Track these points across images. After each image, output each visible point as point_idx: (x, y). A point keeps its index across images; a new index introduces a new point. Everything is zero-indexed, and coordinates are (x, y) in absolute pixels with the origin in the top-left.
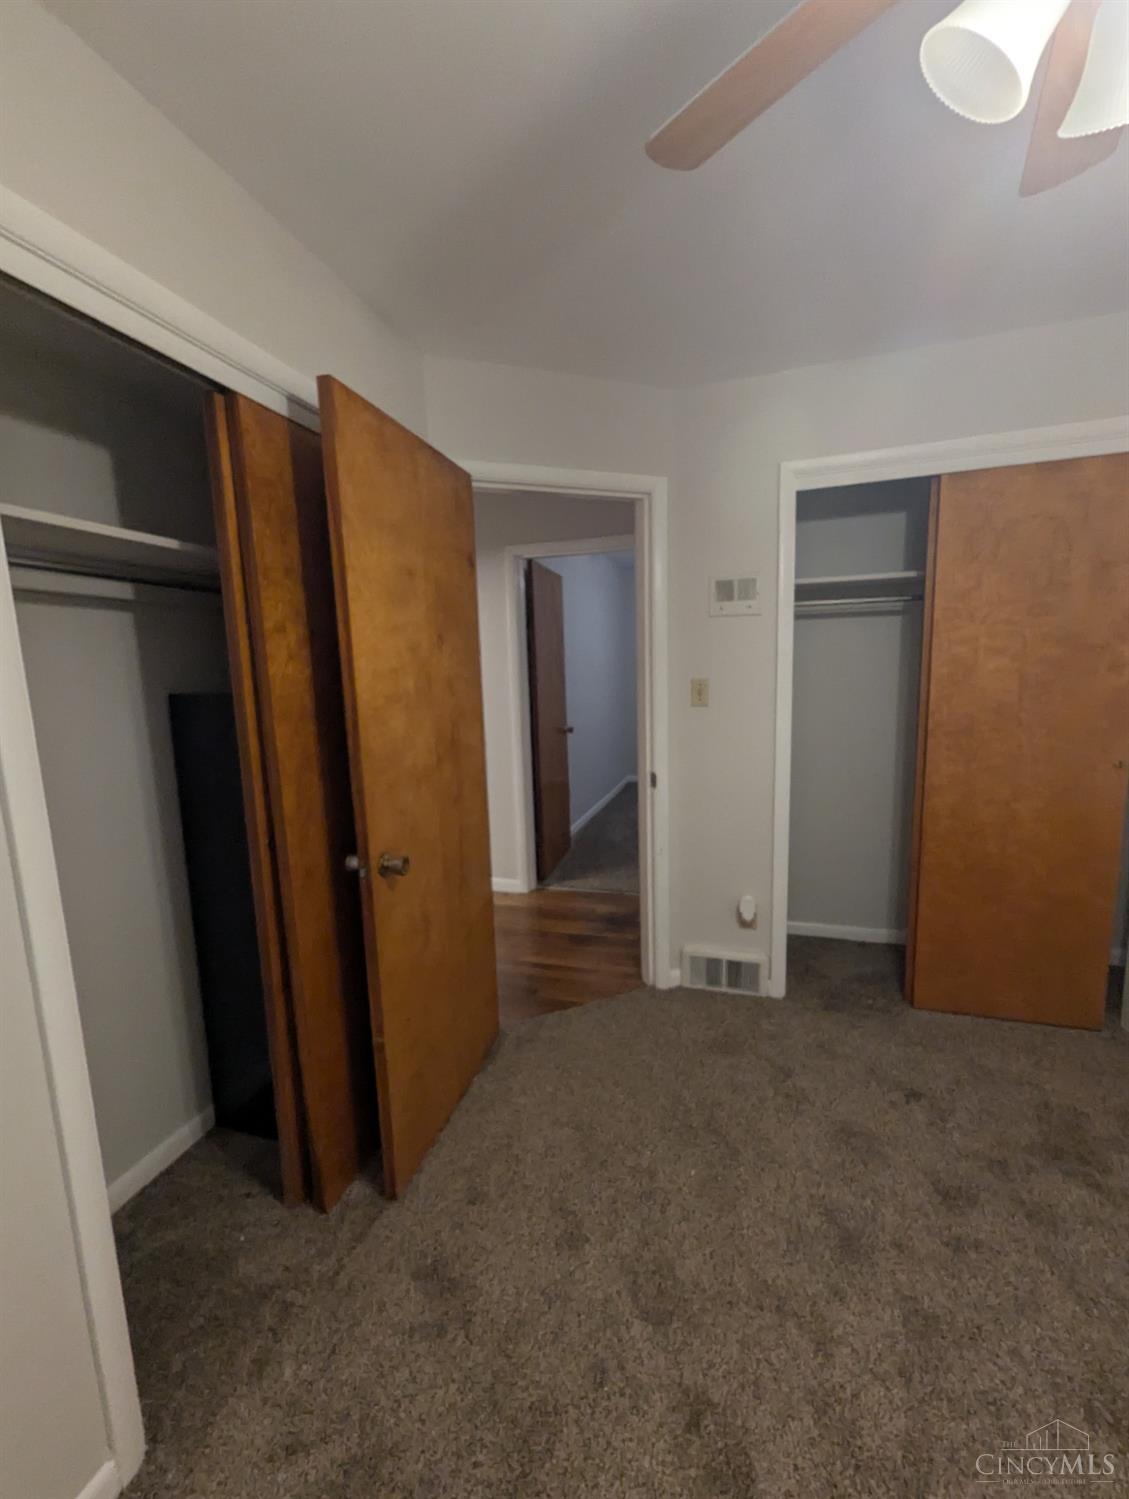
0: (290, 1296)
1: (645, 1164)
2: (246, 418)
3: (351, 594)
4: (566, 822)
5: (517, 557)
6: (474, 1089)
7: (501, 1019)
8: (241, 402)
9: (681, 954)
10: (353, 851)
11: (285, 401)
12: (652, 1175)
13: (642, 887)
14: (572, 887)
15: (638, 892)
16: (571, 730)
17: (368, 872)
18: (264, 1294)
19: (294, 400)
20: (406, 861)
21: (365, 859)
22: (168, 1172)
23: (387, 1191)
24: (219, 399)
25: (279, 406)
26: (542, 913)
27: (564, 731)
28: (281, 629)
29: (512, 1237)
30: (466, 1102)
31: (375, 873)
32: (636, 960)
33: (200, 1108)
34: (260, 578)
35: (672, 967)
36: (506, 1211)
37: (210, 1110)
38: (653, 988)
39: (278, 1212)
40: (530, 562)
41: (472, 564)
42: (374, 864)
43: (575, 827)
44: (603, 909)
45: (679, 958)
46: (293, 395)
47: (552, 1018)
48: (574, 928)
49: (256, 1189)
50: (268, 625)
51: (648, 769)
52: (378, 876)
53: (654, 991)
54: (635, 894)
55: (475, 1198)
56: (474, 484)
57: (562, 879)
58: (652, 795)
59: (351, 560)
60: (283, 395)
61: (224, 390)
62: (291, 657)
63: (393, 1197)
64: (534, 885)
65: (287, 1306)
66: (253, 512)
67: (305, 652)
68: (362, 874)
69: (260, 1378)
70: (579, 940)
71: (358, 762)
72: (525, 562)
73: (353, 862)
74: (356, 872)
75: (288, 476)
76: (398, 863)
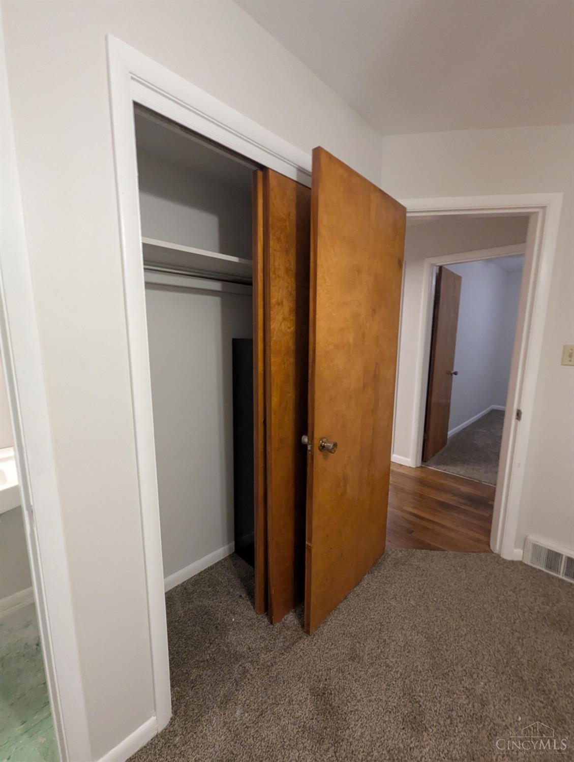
0: (248, 665)
1: (478, 692)
2: (273, 182)
3: (319, 281)
4: (445, 429)
5: (432, 265)
6: (364, 583)
7: (387, 543)
8: (271, 173)
9: (525, 540)
10: (306, 433)
11: (295, 170)
12: (484, 704)
13: (499, 481)
14: (445, 470)
15: (495, 485)
16: (456, 373)
17: (312, 448)
18: (237, 657)
19: (301, 170)
20: (335, 445)
21: (312, 439)
22: (211, 568)
23: (305, 627)
24: (260, 174)
25: (292, 174)
26: (422, 482)
27: (451, 374)
28: (280, 303)
29: (373, 698)
30: (358, 589)
31: (316, 449)
32: (487, 532)
33: (229, 542)
34: (271, 273)
35: (516, 547)
36: (372, 677)
37: (233, 543)
38: (499, 556)
39: (252, 613)
40: (441, 268)
41: (400, 264)
42: (317, 442)
43: (451, 433)
44: (465, 489)
45: (524, 543)
46: (301, 167)
47: (420, 553)
48: (444, 498)
49: (244, 595)
50: (273, 301)
51: (515, 407)
52: (318, 450)
53: (498, 558)
54: (494, 486)
55: (354, 657)
56: (408, 215)
57: (438, 463)
58: (516, 425)
59: (321, 261)
60: (295, 167)
61: (263, 168)
62: (284, 319)
63: (308, 632)
64: (419, 464)
65: (245, 672)
66: (271, 236)
67: (293, 317)
68: (309, 448)
69: (226, 708)
70: (444, 505)
71: (313, 382)
72: (438, 267)
73: (305, 439)
74: (306, 446)
75: (293, 216)
76: (330, 445)
